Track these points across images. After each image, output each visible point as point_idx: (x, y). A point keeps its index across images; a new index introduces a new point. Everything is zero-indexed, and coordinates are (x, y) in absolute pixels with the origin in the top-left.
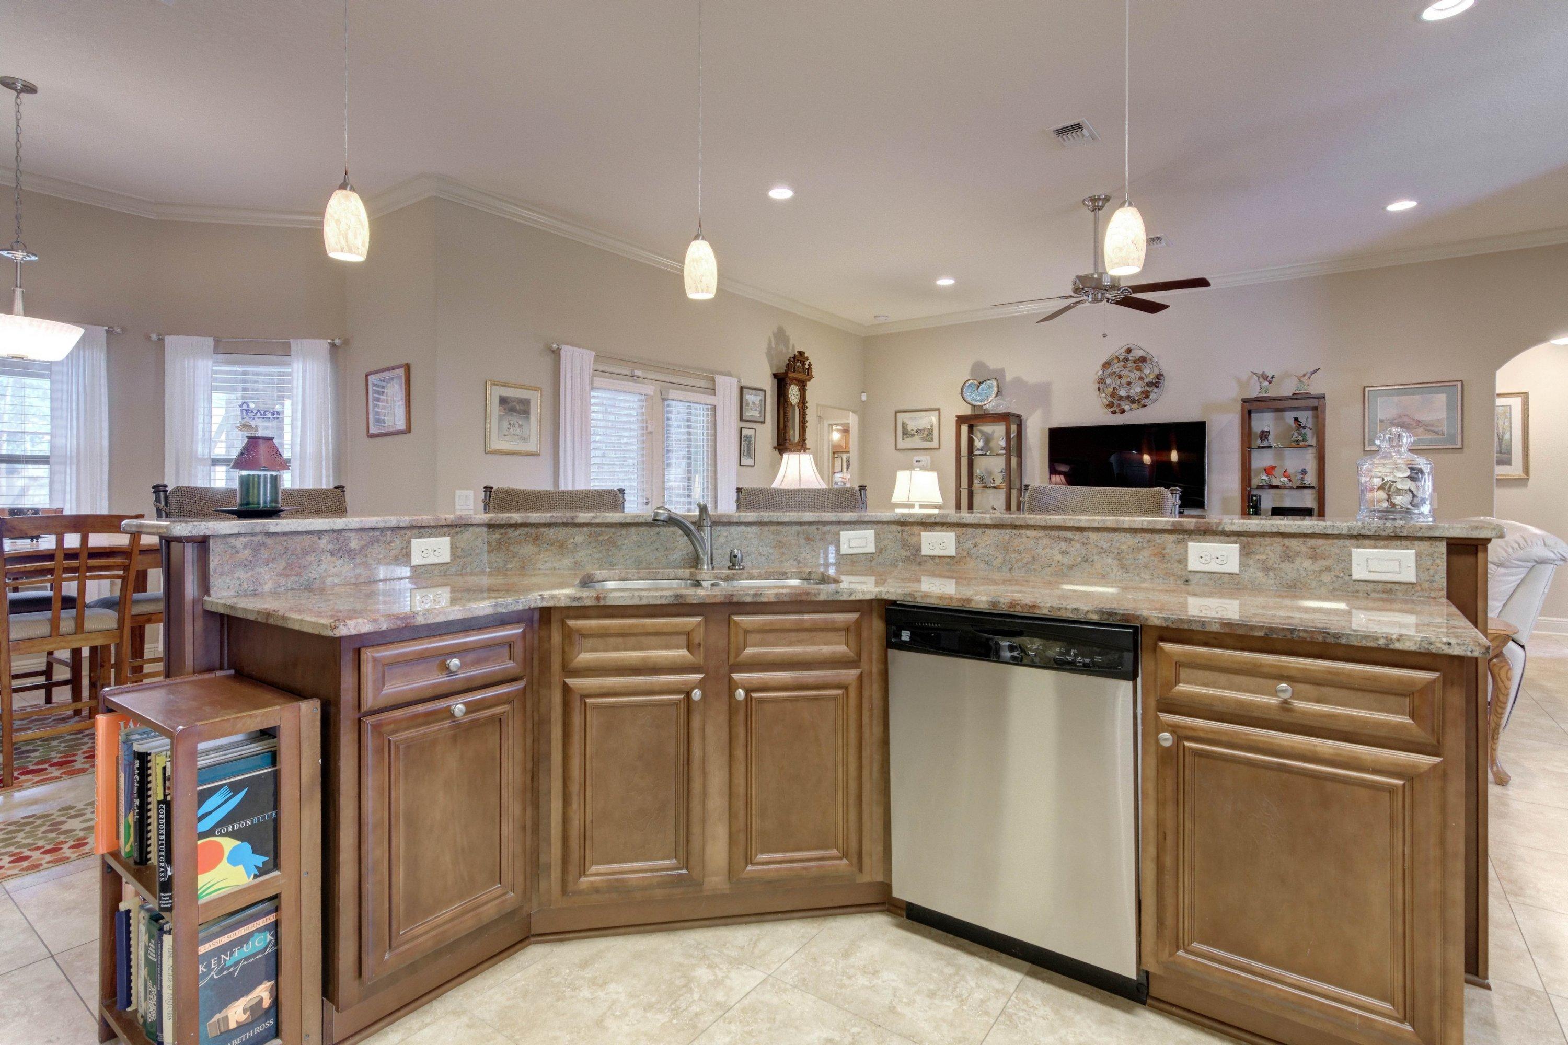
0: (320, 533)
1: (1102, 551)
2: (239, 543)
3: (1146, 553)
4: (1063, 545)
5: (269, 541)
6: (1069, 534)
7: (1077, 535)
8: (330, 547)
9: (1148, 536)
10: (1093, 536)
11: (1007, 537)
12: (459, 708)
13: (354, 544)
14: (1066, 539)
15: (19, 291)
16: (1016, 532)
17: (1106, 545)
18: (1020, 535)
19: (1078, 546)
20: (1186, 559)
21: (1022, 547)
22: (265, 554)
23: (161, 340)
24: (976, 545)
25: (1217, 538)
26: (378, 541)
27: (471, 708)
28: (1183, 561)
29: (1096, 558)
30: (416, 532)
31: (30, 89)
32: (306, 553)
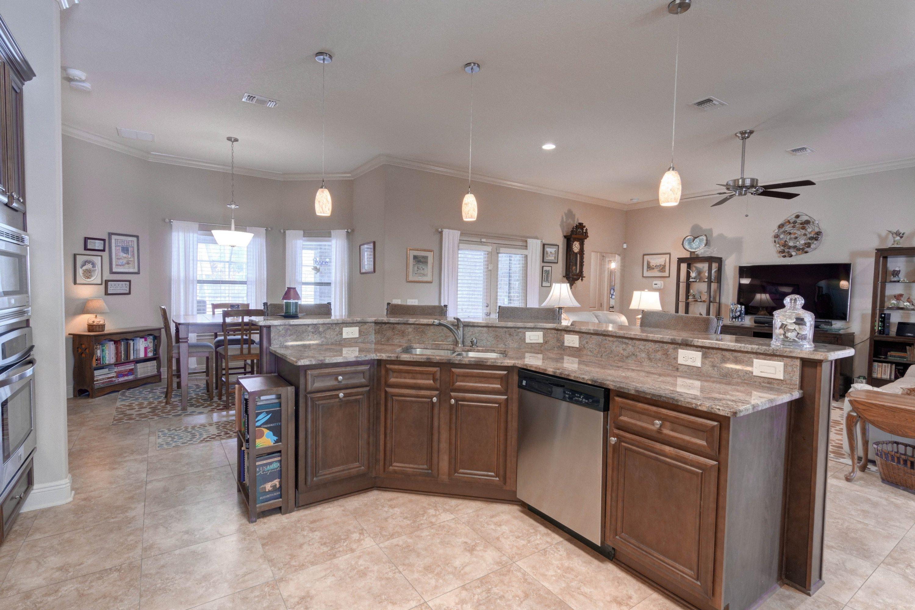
0: (308, 325)
1: (641, 351)
2: (281, 328)
3: (660, 353)
4: (624, 346)
5: (290, 328)
6: (627, 341)
7: (630, 342)
8: (312, 330)
9: (661, 344)
10: (637, 342)
11: (600, 340)
12: (341, 395)
13: (321, 329)
14: (625, 343)
15: (233, 220)
16: (604, 338)
17: (642, 348)
18: (606, 339)
19: (630, 347)
20: (677, 357)
21: (606, 346)
22: (289, 332)
23: (285, 232)
24: (587, 343)
25: (692, 348)
26: (330, 328)
27: (346, 395)
28: (676, 359)
29: (638, 353)
30: (345, 325)
31: (236, 140)
32: (303, 332)
